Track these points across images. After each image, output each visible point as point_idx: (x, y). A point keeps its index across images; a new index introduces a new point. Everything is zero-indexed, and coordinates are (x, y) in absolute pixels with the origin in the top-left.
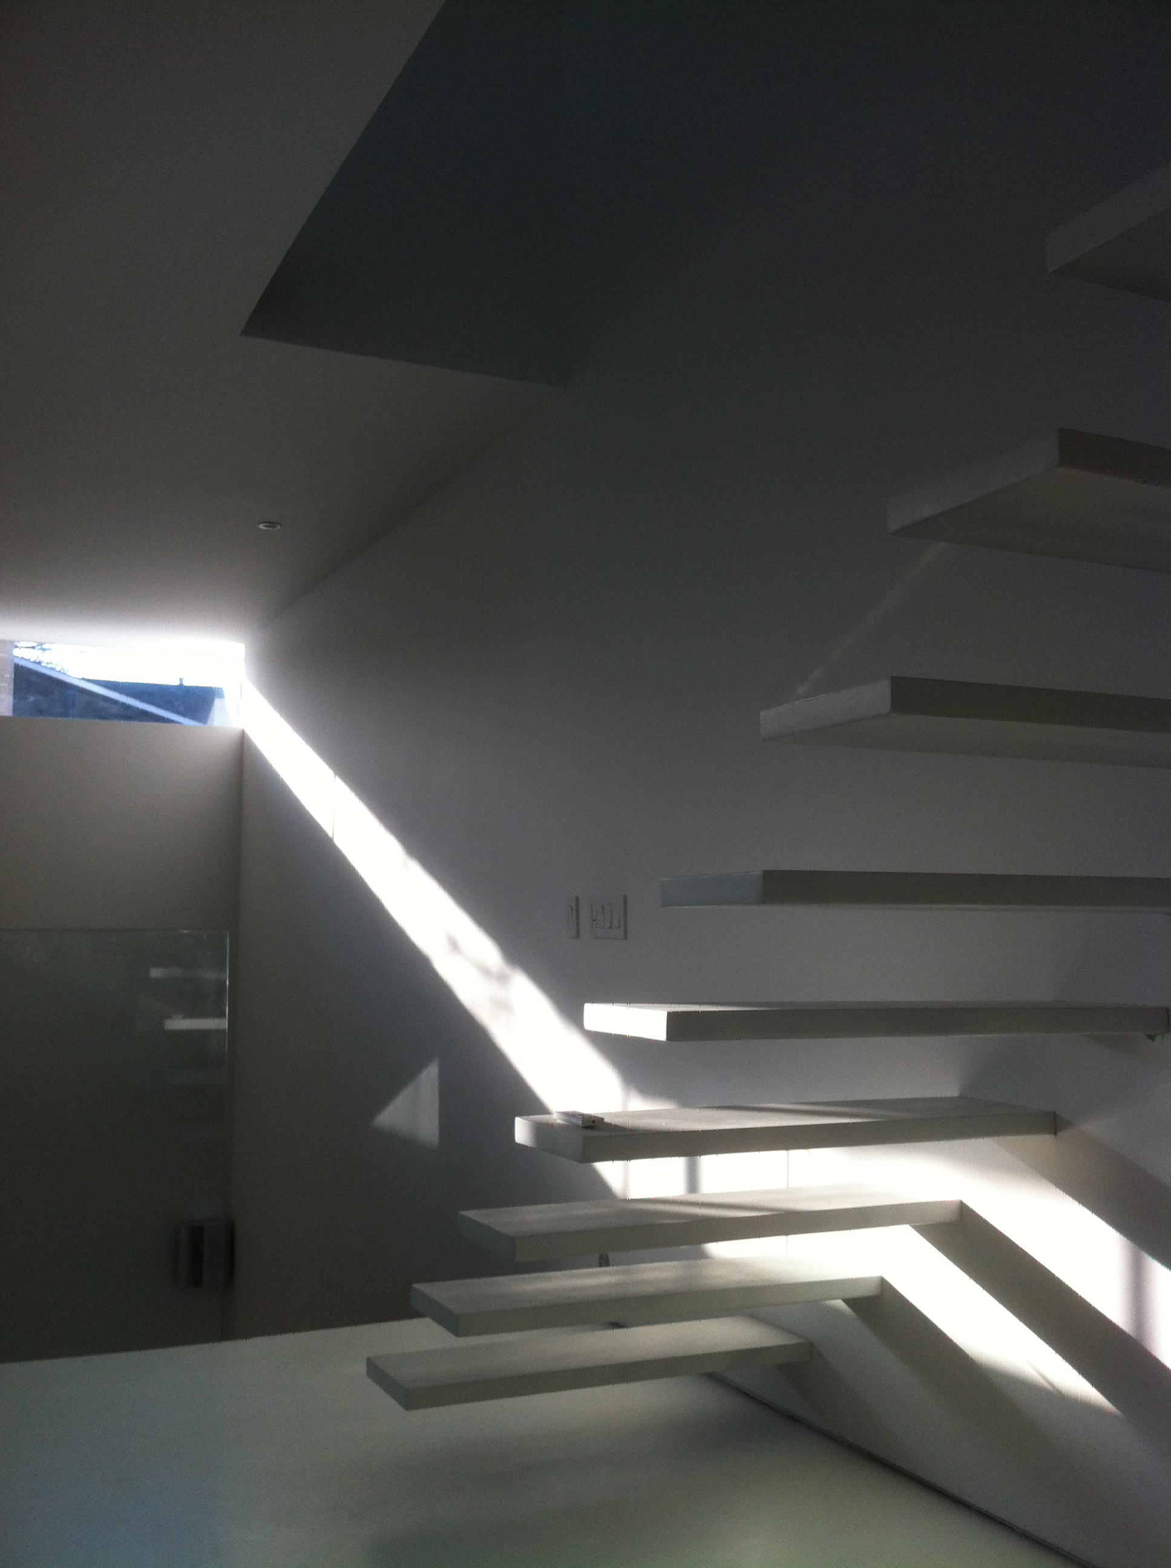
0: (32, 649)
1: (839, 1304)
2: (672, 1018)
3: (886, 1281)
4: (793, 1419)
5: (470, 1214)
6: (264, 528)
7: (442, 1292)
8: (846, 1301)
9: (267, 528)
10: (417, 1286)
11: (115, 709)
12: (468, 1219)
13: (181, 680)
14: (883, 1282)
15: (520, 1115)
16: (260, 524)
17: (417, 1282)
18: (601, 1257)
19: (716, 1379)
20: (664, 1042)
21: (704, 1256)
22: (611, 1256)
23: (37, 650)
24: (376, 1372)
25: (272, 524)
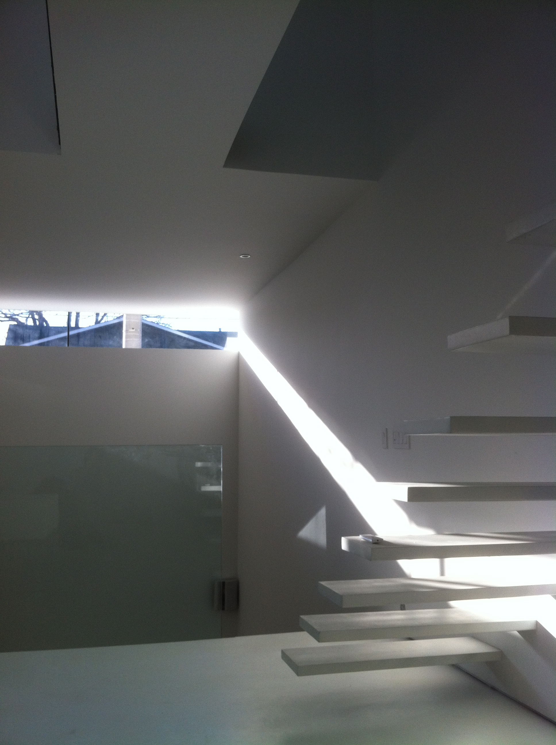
0: (156, 318)
1: (516, 633)
2: (411, 490)
3: (539, 623)
4: (494, 689)
5: (323, 583)
6: (242, 257)
7: (313, 620)
8: (520, 632)
9: (244, 257)
10: (302, 616)
11: (192, 344)
12: (322, 585)
13: (220, 329)
14: (537, 624)
15: (343, 536)
16: (241, 255)
17: (302, 615)
18: (402, 605)
19: (456, 667)
20: (407, 502)
21: (449, 607)
22: (406, 606)
23: (158, 318)
24: (285, 657)
25: (245, 255)
